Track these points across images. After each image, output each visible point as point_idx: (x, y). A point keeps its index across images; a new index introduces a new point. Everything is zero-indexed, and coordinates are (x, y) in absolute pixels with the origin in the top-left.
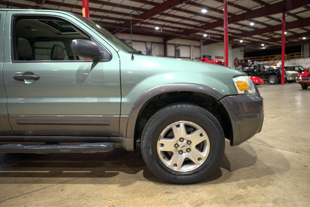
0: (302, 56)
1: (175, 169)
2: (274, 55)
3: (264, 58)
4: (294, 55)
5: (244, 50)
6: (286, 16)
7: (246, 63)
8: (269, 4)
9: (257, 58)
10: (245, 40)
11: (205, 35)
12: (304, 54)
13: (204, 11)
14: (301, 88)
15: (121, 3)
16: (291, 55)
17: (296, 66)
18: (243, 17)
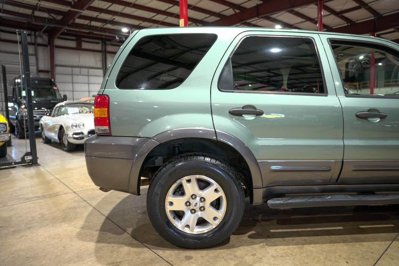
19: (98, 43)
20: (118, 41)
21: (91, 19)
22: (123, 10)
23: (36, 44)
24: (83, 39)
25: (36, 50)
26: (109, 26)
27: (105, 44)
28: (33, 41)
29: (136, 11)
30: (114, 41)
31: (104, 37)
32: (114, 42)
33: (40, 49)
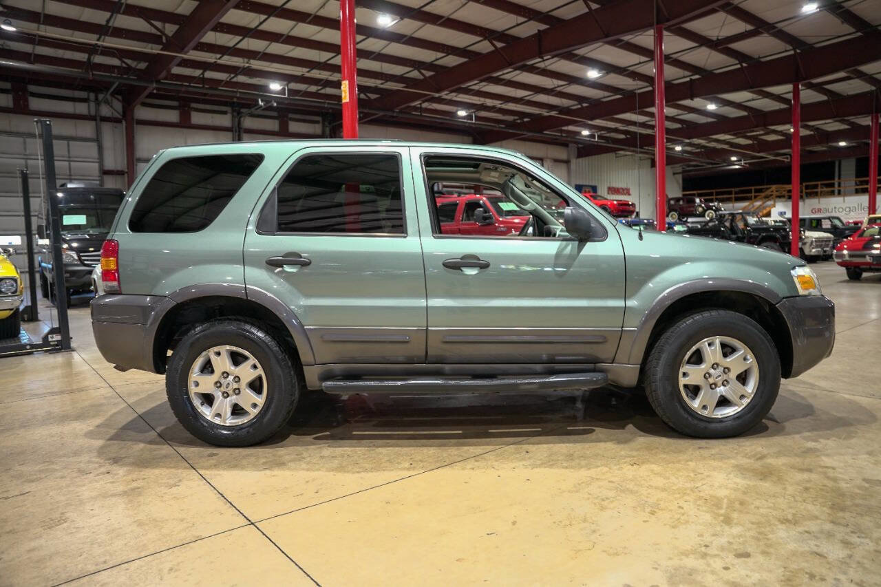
0: (836, 188)
1: (706, 413)
2: (764, 185)
3: (736, 193)
4: (816, 186)
5: (684, 172)
6: (802, 90)
7: (690, 207)
8: (761, 61)
9: (718, 194)
10: (690, 145)
11: (585, 133)
12: (842, 185)
13: (593, 74)
14: (847, 278)
15: (382, 50)
16: (807, 187)
17: (825, 218)
18: (691, 90)
19: (225, 113)
20: (264, 107)
21: (205, 66)
22: (266, 48)
23: (98, 118)
24: (194, 105)
25: (98, 131)
26: (242, 79)
27: (239, 113)
28: (93, 113)
29: (294, 49)
30: (256, 107)
31: (235, 100)
32: (257, 109)
33: (107, 128)
